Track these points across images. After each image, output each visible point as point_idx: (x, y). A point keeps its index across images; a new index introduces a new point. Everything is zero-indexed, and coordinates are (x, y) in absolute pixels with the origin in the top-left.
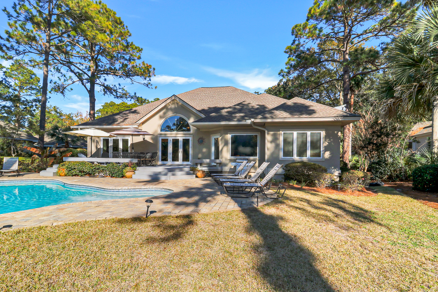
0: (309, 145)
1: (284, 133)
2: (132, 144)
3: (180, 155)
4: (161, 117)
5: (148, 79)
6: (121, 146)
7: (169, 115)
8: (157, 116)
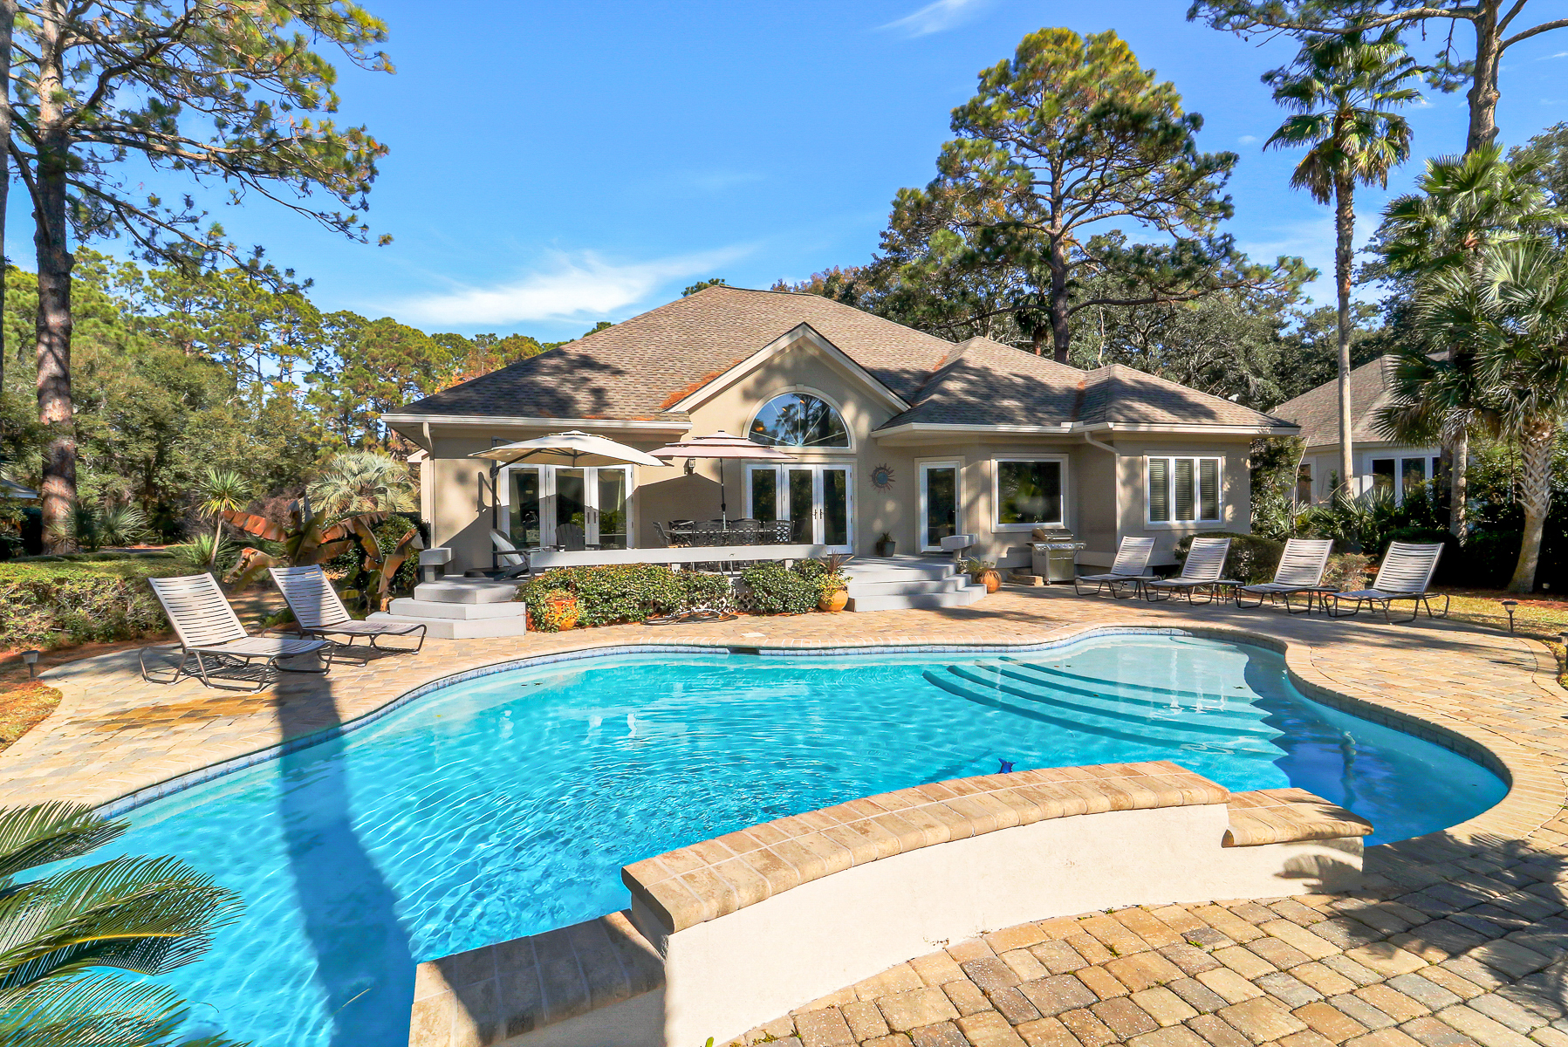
0: (1197, 489)
1: (1151, 460)
2: (642, 491)
3: (818, 525)
4: (748, 396)
5: (355, 199)
6: (592, 498)
7: (775, 389)
8: (735, 392)
